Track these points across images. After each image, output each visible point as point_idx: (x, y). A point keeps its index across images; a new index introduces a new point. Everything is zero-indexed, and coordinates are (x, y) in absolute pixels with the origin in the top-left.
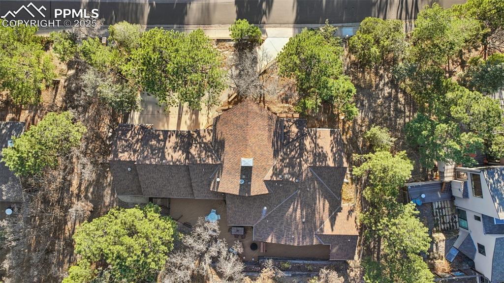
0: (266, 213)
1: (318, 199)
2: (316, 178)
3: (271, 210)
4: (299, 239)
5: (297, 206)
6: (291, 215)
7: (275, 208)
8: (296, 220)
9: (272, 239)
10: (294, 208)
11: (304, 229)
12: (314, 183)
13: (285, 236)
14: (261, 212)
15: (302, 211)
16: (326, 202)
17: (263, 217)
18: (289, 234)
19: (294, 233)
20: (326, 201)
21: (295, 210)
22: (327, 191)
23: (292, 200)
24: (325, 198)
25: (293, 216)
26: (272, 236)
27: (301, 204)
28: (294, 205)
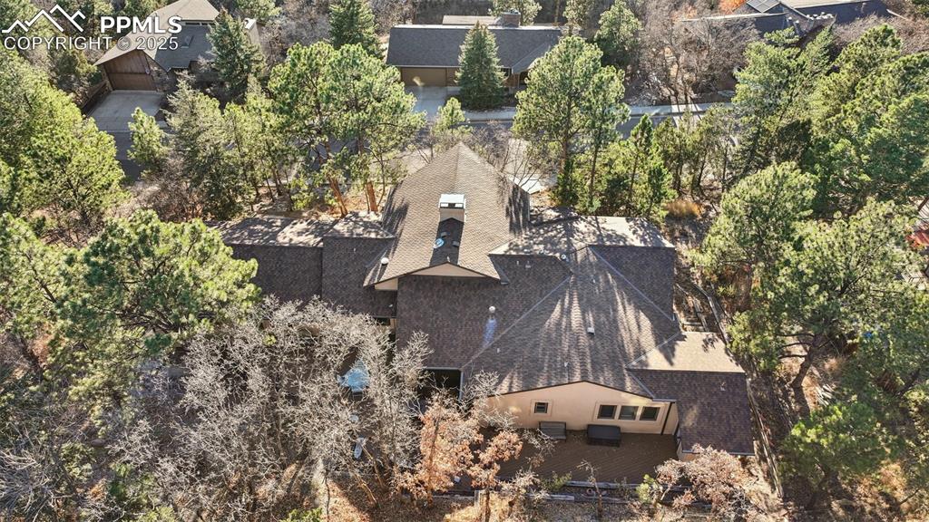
0: (495, 335)
1: (620, 304)
2: (608, 267)
3: (508, 326)
4: (583, 364)
5: (571, 303)
6: (558, 324)
7: (517, 321)
8: (571, 330)
9: (511, 383)
10: (562, 309)
11: (594, 349)
12: (606, 276)
13: (546, 369)
14: (482, 331)
15: (584, 312)
16: (642, 316)
17: (486, 345)
18: (556, 361)
19: (569, 356)
20: (642, 314)
21: (567, 312)
22: (638, 296)
23: (558, 296)
24: (638, 308)
25: (564, 323)
26: (512, 378)
27: (580, 300)
28: (563, 305)
